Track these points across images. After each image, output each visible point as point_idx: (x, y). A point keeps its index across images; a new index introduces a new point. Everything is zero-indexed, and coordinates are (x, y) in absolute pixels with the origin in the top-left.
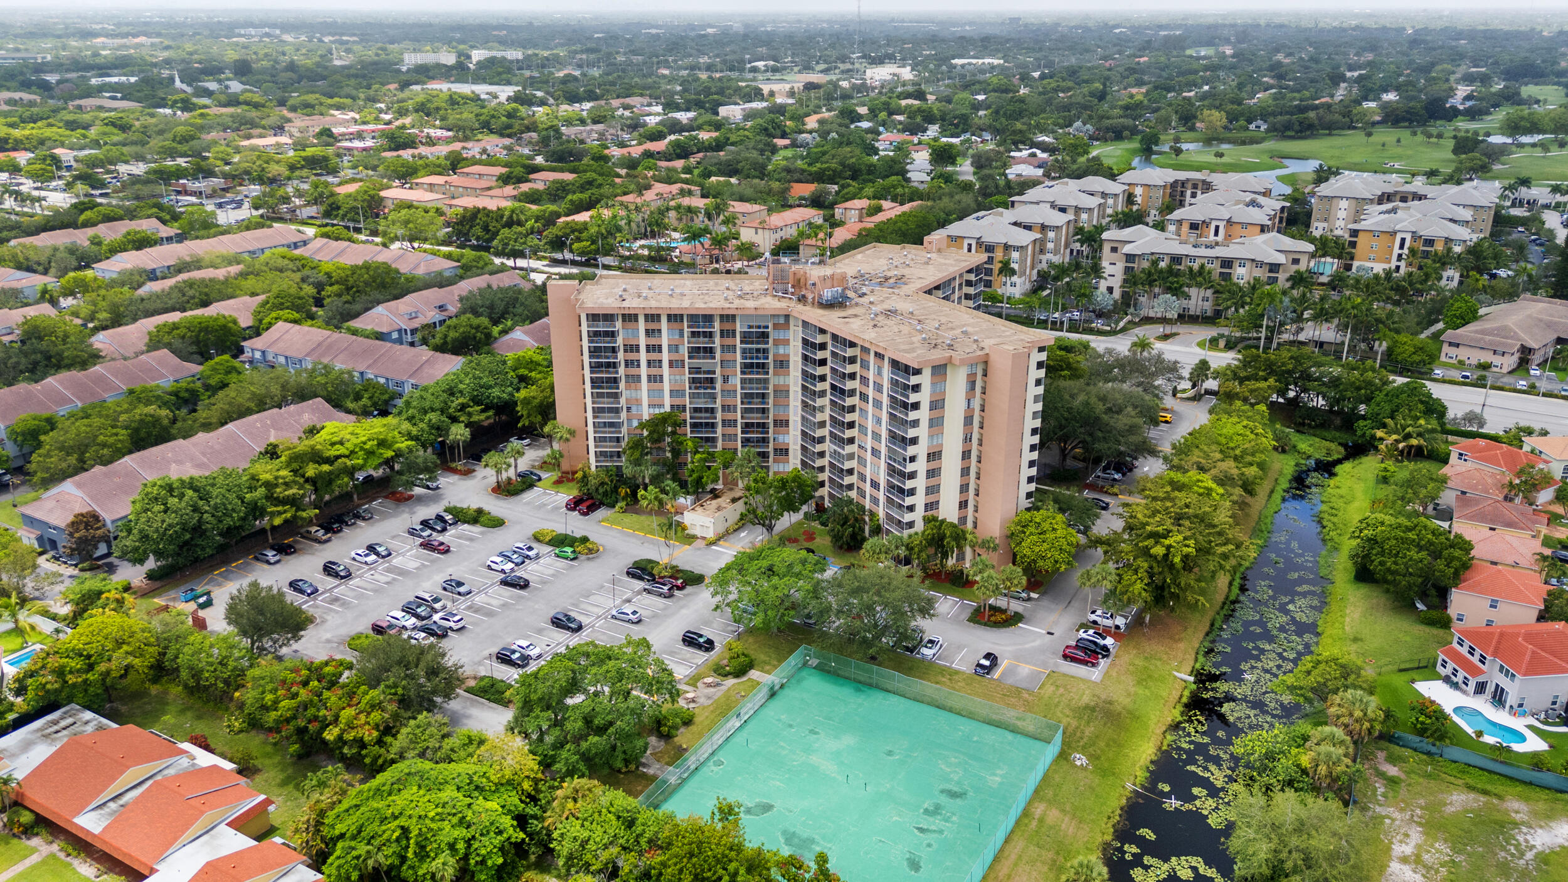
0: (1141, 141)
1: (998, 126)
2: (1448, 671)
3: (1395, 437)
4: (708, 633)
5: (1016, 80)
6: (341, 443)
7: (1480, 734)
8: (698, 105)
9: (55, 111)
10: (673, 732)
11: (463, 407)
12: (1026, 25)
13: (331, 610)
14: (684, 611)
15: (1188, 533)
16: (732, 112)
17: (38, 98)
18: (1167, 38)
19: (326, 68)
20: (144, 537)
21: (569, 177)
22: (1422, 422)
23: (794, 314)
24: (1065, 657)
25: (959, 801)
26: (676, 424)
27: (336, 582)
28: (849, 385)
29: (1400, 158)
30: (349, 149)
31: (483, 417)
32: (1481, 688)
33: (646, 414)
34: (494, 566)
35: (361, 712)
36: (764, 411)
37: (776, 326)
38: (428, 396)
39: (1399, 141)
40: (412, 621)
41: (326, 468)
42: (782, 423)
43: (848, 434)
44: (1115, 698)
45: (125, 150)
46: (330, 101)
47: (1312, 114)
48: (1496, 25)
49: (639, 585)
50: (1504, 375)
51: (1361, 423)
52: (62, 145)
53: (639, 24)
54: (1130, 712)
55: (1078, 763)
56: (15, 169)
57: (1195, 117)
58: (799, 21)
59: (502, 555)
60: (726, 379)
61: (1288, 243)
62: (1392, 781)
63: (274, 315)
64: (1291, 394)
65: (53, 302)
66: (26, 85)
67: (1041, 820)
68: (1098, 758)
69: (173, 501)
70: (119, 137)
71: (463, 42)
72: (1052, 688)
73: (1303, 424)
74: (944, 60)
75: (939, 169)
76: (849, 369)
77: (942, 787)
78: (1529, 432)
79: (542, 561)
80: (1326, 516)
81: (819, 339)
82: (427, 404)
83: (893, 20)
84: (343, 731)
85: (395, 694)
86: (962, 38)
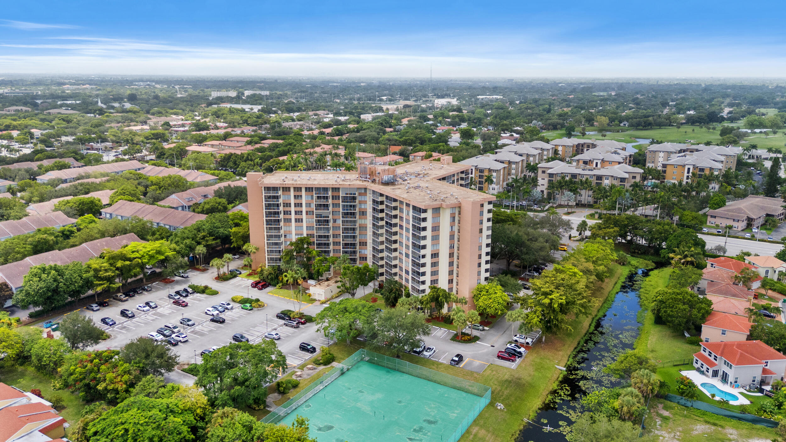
0: (566, 130)
1: (495, 123)
2: (699, 365)
3: (679, 256)
4: (313, 344)
5: (507, 105)
6: (138, 252)
7: (713, 396)
8: (351, 113)
9: (36, 114)
10: (287, 391)
11: (204, 238)
12: (516, 83)
13: (121, 332)
14: (303, 334)
15: (563, 293)
16: (367, 117)
17: (30, 109)
18: (583, 88)
19: (173, 98)
20: (28, 294)
21: (281, 142)
22: (693, 249)
23: (368, 187)
24: (499, 357)
25: (433, 425)
26: (309, 244)
27: (126, 319)
28: (394, 221)
29: (693, 138)
30: (177, 131)
31: (214, 242)
32: (715, 374)
33: (294, 238)
34: (208, 312)
35: (118, 375)
36: (354, 237)
37: (360, 194)
38: (187, 231)
39: (693, 130)
40: (161, 337)
41: (128, 263)
42: (364, 244)
43: (394, 246)
44: (523, 377)
45: (66, 130)
46: (171, 111)
47: (651, 119)
48: (746, 83)
49: (282, 322)
50: (739, 232)
51: (663, 251)
52: (36, 128)
53: (329, 82)
54: (530, 384)
55: (499, 408)
56: (11, 138)
57: (593, 120)
58: (406, 81)
59: (213, 307)
60: (335, 221)
61: (631, 169)
62: (665, 419)
63: (119, 197)
64: (629, 238)
65: (13, 193)
66: (25, 104)
67: (475, 435)
68: (510, 406)
69: (44, 276)
70: (64, 124)
71: (242, 88)
72: (490, 372)
73: (635, 252)
74: (475, 96)
75: (465, 140)
76: (394, 213)
77: (424, 418)
78: (748, 254)
79: (234, 310)
80: (642, 294)
81: (380, 199)
82: (185, 235)
83: (451, 81)
84: (108, 385)
85: (139, 367)
86: (484, 87)
